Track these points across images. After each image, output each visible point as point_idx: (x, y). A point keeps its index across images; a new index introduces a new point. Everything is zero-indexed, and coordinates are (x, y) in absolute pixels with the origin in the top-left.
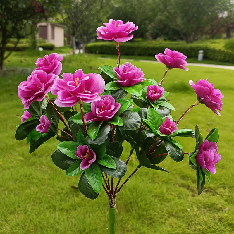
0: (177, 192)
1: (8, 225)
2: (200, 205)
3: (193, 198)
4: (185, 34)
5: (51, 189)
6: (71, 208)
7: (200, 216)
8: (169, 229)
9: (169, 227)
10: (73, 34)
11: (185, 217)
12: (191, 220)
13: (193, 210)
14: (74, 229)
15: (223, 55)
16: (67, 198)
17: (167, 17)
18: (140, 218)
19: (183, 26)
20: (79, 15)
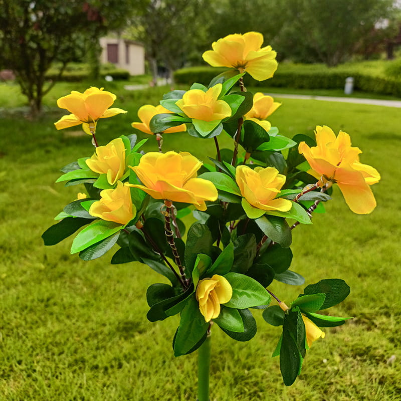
2: (345, 349)
3: (333, 335)
4: (325, 54)
11: (319, 377)
12: (328, 381)
15: (382, 85)
16: (109, 344)
19: (321, 42)
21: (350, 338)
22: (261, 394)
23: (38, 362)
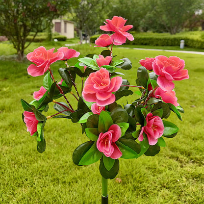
0: (167, 164)
1: (15, 198)
2: (188, 175)
3: (181, 168)
4: (169, 28)
5: (56, 162)
6: (73, 181)
10: (81, 28)
11: (176, 188)
12: (180, 190)
13: (183, 180)
14: (75, 202)
16: (70, 171)
17: (155, 15)
18: (135, 190)
19: (167, 22)
20: (85, 13)
21: (191, 170)
22: (147, 195)
23: (35, 180)
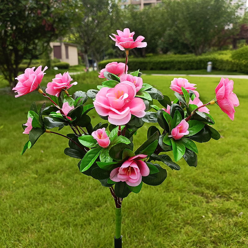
0: (191, 200)
1: (21, 244)
2: (215, 211)
3: (207, 204)
4: (193, 47)
6: (86, 223)
7: (216, 222)
8: (185, 238)
9: (184, 235)
10: (86, 52)
11: (201, 225)
12: (206, 226)
13: (208, 216)
14: (88, 244)
15: (230, 65)
17: (176, 32)
18: (156, 229)
19: (191, 40)
21: (217, 205)
